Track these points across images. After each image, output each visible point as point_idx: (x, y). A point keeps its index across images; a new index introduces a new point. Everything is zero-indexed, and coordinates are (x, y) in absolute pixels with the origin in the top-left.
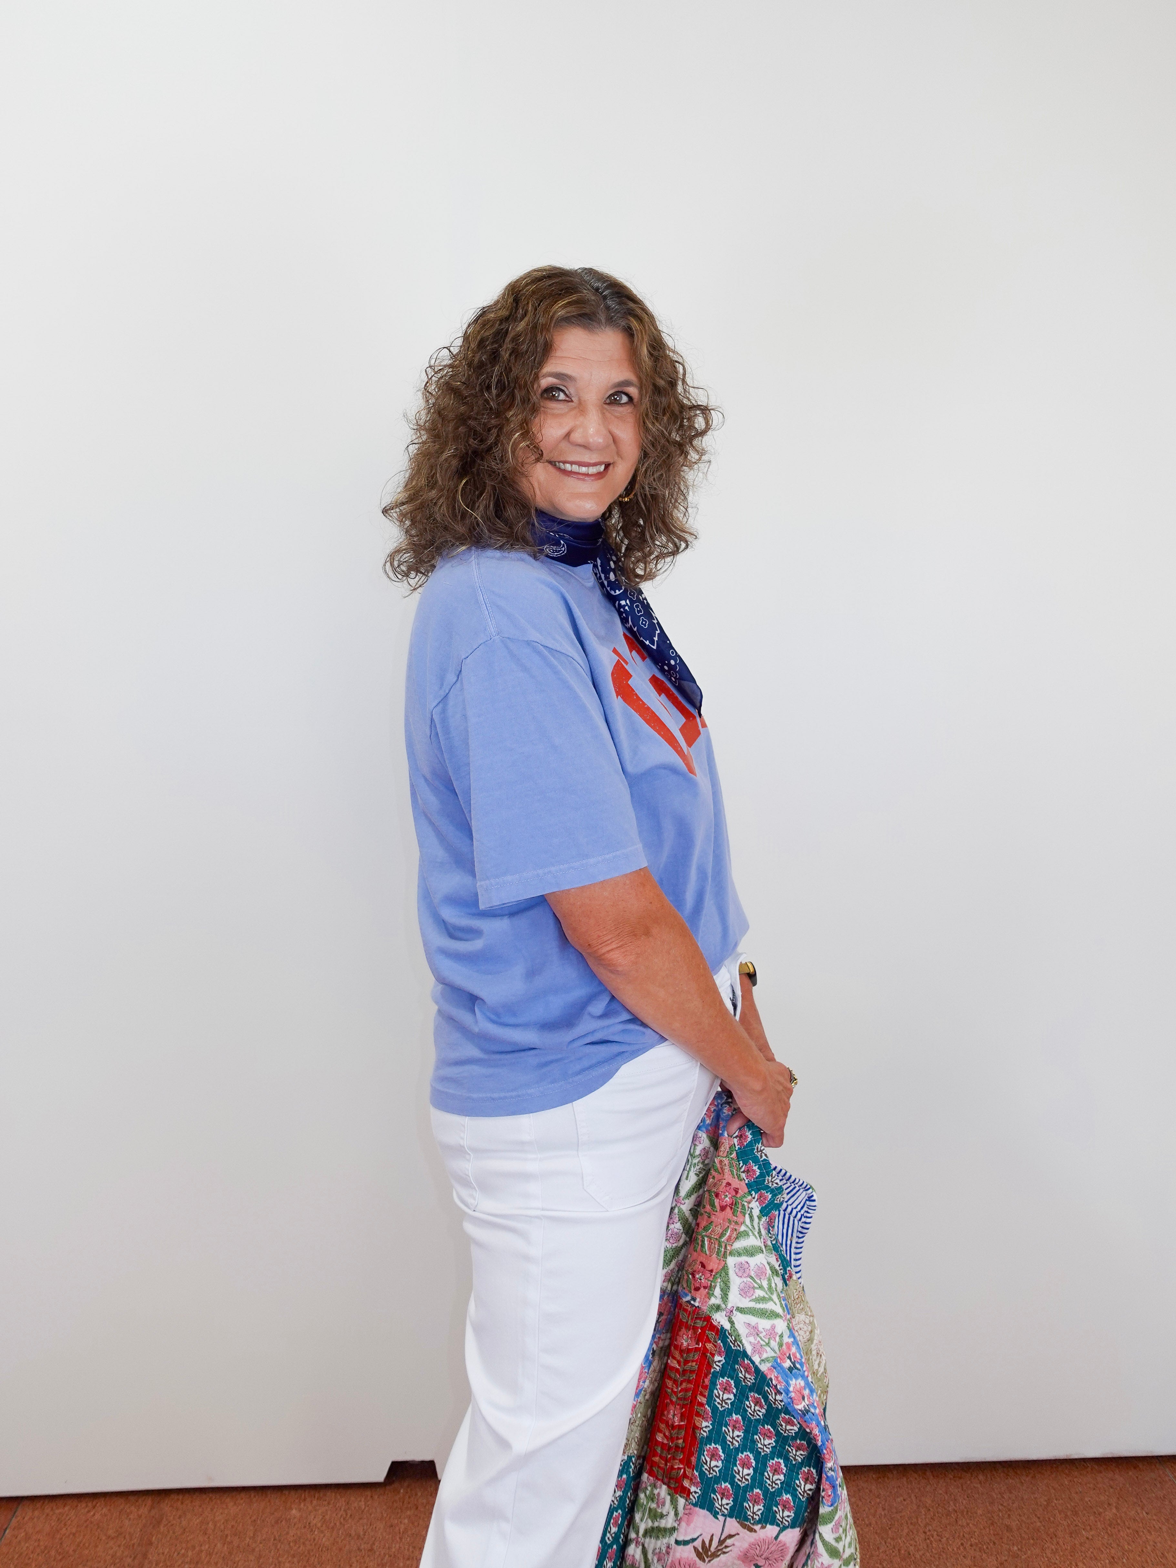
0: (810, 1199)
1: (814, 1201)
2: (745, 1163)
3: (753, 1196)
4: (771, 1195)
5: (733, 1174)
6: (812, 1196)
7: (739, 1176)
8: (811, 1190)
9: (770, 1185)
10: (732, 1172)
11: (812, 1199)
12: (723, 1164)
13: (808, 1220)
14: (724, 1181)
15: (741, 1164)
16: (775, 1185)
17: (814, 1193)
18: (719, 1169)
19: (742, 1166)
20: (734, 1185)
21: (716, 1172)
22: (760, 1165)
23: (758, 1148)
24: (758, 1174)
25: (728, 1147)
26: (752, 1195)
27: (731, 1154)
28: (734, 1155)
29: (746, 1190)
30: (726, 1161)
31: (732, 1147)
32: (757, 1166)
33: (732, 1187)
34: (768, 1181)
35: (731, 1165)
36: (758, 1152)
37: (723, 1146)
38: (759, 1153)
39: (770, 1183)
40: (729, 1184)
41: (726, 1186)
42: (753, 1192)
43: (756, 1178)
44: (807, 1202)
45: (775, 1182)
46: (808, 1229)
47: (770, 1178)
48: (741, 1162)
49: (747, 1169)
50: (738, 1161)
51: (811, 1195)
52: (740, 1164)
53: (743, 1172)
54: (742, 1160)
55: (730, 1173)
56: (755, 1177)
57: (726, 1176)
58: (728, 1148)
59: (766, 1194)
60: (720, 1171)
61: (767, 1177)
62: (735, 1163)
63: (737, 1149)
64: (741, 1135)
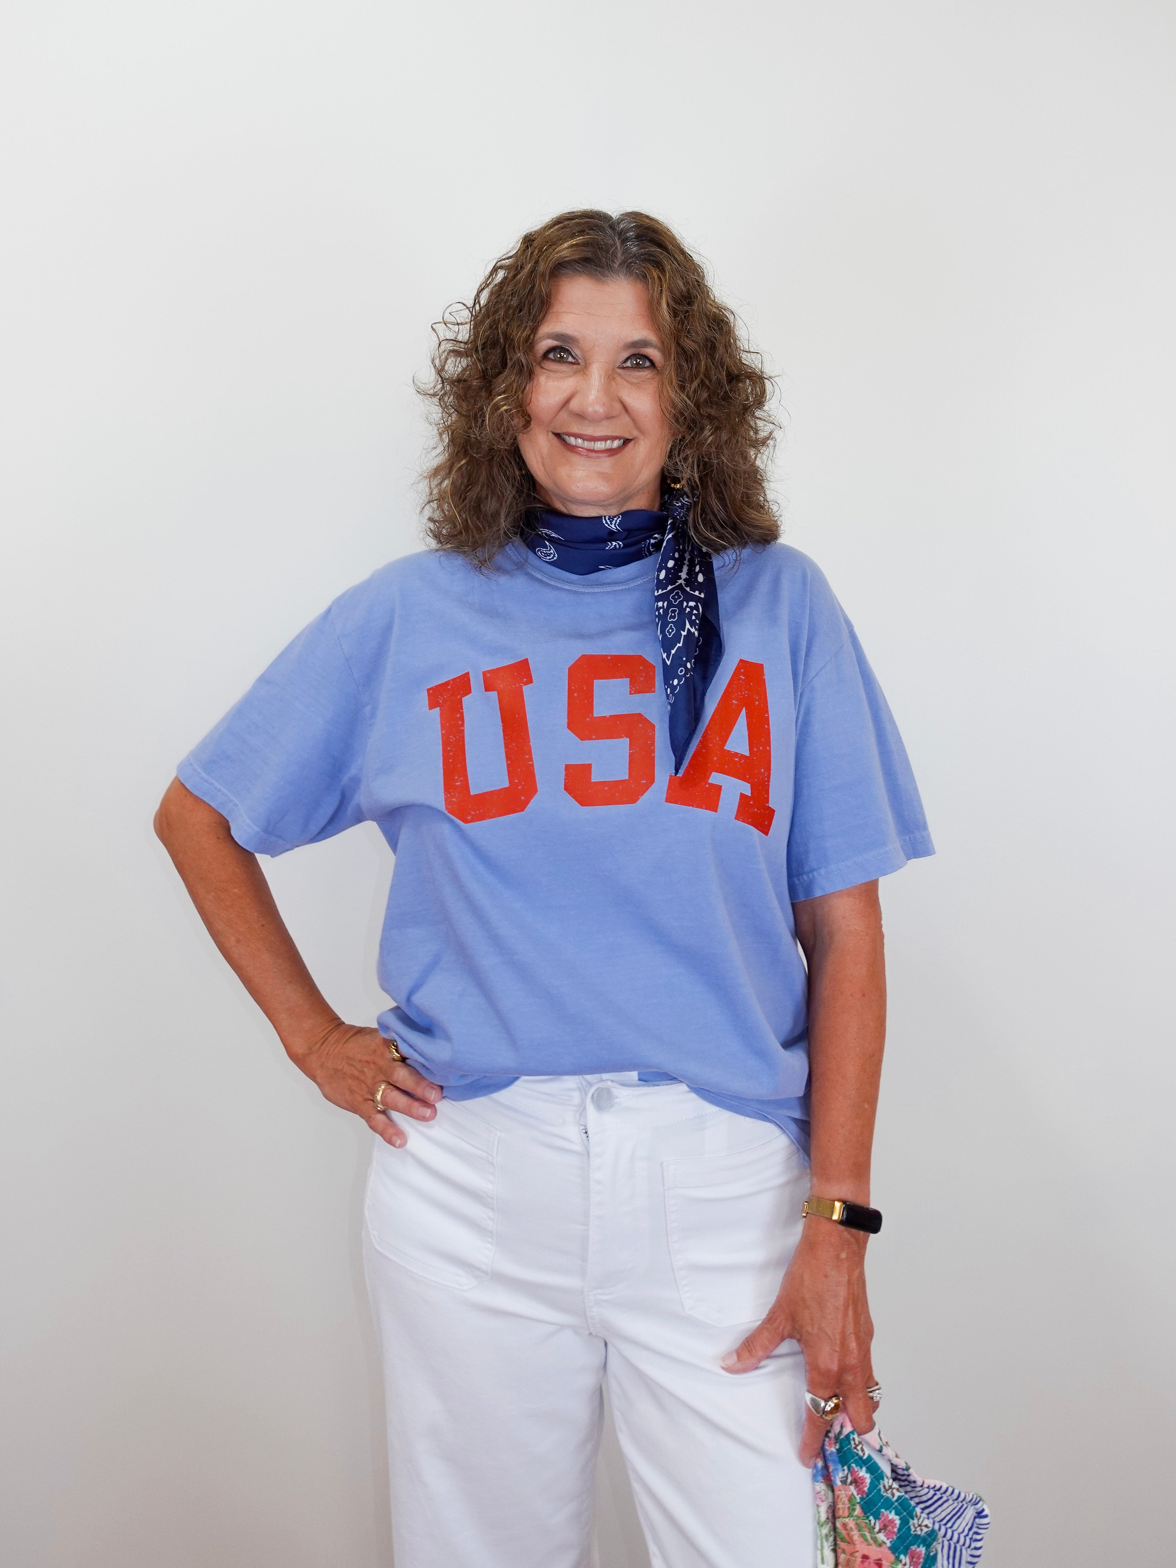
0: (980, 1514)
1: (986, 1516)
2: (877, 1518)
3: (904, 1562)
4: (924, 1548)
5: (866, 1540)
6: (983, 1510)
7: (875, 1540)
8: (981, 1503)
9: (919, 1533)
10: (863, 1536)
11: (984, 1514)
12: (848, 1528)
13: (978, 1544)
14: (857, 1554)
15: (873, 1521)
16: (925, 1530)
17: (985, 1507)
18: (846, 1537)
19: (875, 1523)
20: (874, 1556)
21: (844, 1542)
22: (895, 1508)
23: (884, 1487)
24: (898, 1522)
25: (845, 1500)
26: (901, 1561)
27: (854, 1510)
28: (858, 1511)
29: (892, 1557)
30: (851, 1523)
31: (851, 1498)
32: (893, 1512)
33: (872, 1560)
34: (914, 1526)
35: (859, 1528)
36: (886, 1490)
37: (839, 1500)
38: (889, 1492)
39: (918, 1529)
40: (865, 1557)
41: (862, 1562)
42: (902, 1557)
43: (899, 1530)
44: (977, 1520)
45: (924, 1524)
46: (979, 1556)
47: (916, 1521)
48: (871, 1518)
49: (882, 1525)
50: (868, 1518)
51: (981, 1509)
52: (870, 1521)
53: (879, 1531)
54: (872, 1514)
55: (862, 1539)
56: (896, 1530)
57: (859, 1547)
58: (847, 1502)
59: (918, 1550)
60: (848, 1539)
61: (911, 1522)
62: (863, 1522)
63: (858, 1500)
64: (855, 1480)
